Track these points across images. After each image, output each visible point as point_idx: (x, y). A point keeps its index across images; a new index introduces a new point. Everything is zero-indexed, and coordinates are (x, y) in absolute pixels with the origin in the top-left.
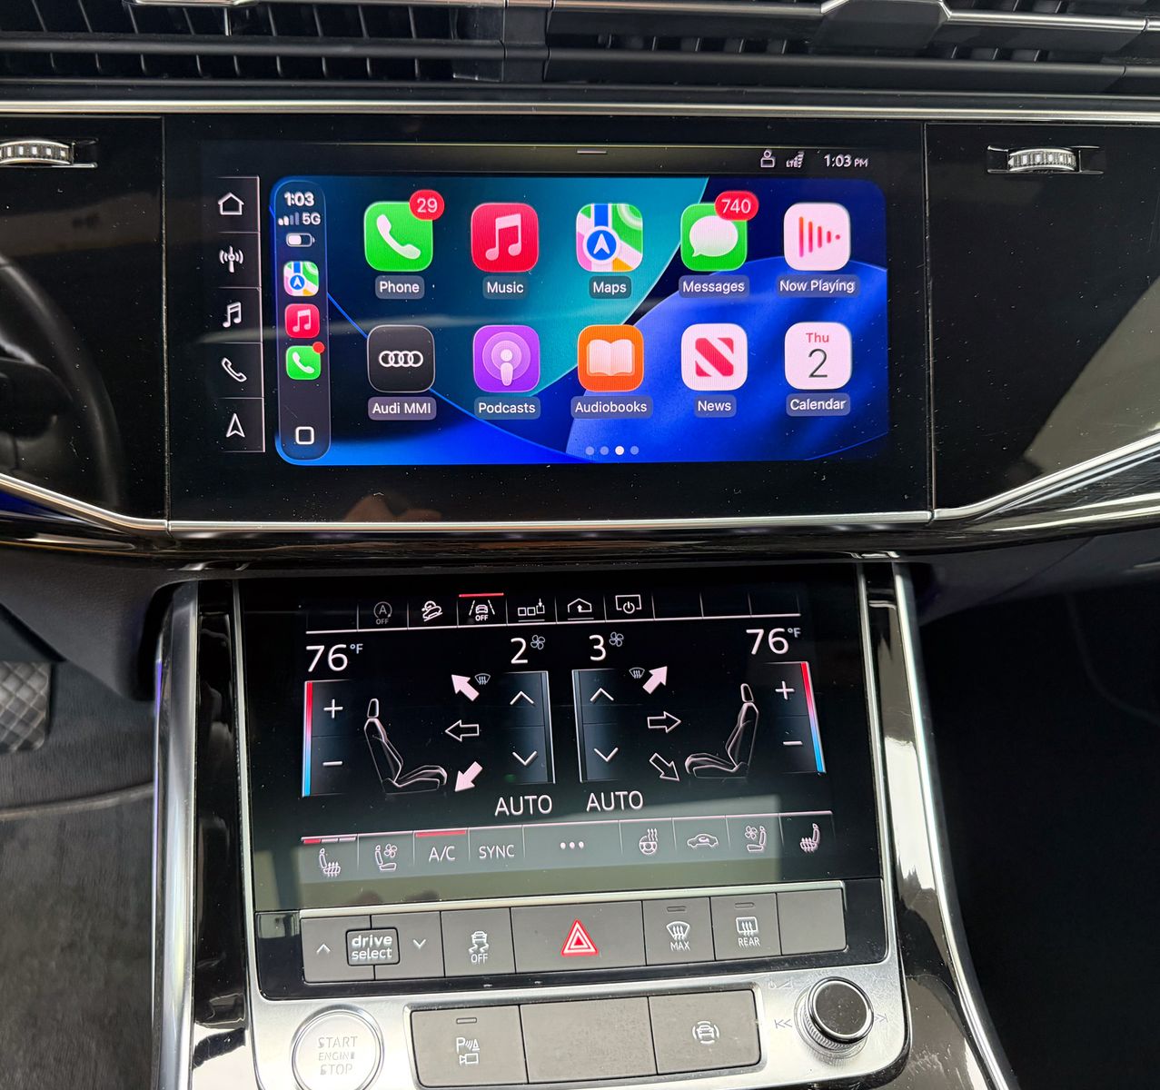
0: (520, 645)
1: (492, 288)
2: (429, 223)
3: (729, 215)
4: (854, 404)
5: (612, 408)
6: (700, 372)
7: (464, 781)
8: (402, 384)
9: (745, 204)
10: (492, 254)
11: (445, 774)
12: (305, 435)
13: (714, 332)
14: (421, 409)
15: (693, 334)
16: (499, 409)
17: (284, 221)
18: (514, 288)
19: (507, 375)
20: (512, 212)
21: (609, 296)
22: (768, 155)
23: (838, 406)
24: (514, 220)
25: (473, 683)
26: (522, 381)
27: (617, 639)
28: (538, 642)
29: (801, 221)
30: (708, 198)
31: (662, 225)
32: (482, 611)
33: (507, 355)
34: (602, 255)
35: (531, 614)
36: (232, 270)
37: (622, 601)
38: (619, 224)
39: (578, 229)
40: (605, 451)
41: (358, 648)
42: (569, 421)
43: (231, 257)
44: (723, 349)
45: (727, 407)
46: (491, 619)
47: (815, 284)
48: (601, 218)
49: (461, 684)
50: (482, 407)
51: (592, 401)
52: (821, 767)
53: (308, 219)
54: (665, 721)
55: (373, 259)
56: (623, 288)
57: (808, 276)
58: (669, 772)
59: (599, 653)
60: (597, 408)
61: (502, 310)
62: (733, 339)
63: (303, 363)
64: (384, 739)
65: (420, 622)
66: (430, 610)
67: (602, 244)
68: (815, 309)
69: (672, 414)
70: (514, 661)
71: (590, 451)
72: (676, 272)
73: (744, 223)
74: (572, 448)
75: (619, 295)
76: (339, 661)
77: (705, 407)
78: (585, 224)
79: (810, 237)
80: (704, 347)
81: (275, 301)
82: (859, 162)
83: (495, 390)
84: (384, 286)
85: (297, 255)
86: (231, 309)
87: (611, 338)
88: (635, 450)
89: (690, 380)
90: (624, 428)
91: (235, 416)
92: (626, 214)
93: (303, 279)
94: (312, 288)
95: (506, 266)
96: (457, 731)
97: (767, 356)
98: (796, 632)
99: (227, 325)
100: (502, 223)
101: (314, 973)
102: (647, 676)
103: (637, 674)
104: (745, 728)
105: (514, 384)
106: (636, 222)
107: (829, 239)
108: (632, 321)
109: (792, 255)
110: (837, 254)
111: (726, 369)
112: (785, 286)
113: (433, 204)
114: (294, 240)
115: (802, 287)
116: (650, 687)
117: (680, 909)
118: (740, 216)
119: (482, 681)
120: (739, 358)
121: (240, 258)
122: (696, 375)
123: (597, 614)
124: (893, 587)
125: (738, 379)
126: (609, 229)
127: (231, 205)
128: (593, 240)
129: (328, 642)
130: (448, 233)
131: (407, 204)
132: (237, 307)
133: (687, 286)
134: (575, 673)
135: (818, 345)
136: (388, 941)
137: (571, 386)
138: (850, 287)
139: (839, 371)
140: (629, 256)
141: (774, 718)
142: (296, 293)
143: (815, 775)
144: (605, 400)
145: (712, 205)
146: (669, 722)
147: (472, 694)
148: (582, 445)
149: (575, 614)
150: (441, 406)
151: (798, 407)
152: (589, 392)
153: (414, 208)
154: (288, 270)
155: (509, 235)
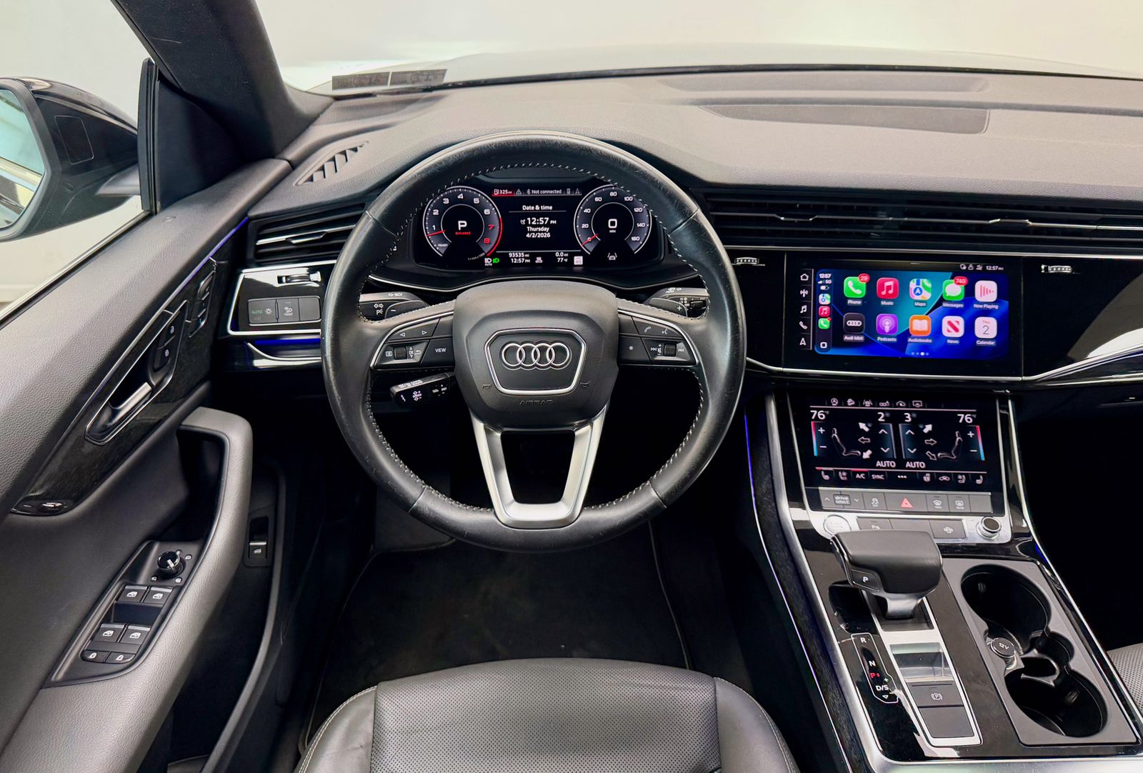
0: (881, 415)
1: (883, 303)
2: (865, 283)
3: (959, 284)
4: (997, 343)
5: (920, 341)
6: (948, 331)
7: (867, 455)
8: (854, 331)
9: (964, 281)
10: (884, 293)
11: (859, 453)
12: (824, 345)
13: (953, 319)
14: (860, 338)
15: (946, 319)
16: (885, 339)
17: (820, 282)
18: (891, 303)
19: (887, 329)
20: (891, 280)
21: (919, 306)
22: (971, 266)
23: (992, 343)
24: (890, 283)
25: (867, 426)
26: (893, 330)
27: (914, 415)
28: (888, 415)
29: (981, 286)
30: (952, 278)
31: (937, 287)
32: (868, 403)
33: (887, 323)
34: (918, 294)
35: (884, 405)
36: (804, 296)
37: (915, 403)
38: (924, 286)
39: (910, 286)
40: (918, 354)
41: (827, 412)
42: (906, 343)
43: (804, 293)
44: (956, 324)
45: (957, 342)
46: (871, 406)
47: (985, 306)
48: (918, 283)
49: (862, 426)
50: (879, 339)
51: (914, 338)
52: (983, 458)
53: (827, 282)
54: (931, 442)
55: (846, 294)
56: (924, 304)
57: (983, 303)
58: (933, 457)
59: (908, 419)
60: (916, 340)
61: (886, 310)
62: (959, 321)
63: (824, 324)
64: (839, 441)
65: (846, 405)
66: (850, 402)
67: (918, 291)
68: (986, 313)
69: (939, 344)
70: (880, 420)
71: (913, 354)
72: (942, 300)
73: (963, 286)
74: (907, 352)
75: (923, 307)
76: (821, 415)
77: (949, 341)
78: (913, 284)
79: (985, 291)
80: (950, 323)
81: (817, 305)
82: (1000, 269)
83: (883, 334)
84: (850, 302)
85: (824, 292)
86: (803, 308)
87: (921, 319)
88: (927, 354)
89: (945, 333)
90: (924, 347)
91: (803, 339)
92: (926, 282)
93: (825, 299)
94: (828, 302)
95: (887, 298)
96: (863, 440)
97: (970, 327)
98: (975, 416)
99: (802, 312)
100: (887, 284)
101: (824, 505)
102: (925, 427)
103: (921, 427)
104: (958, 446)
105: (890, 332)
106: (929, 285)
107: (990, 292)
108: (927, 314)
109: (978, 296)
110: (993, 296)
111: (956, 330)
112: (976, 306)
113: (866, 278)
114: (823, 288)
115: (981, 306)
116: (926, 431)
118: (962, 284)
119: (870, 425)
120: (961, 327)
121: (807, 292)
122: (946, 331)
123: (907, 407)
124: (1008, 404)
125: (961, 333)
126: (921, 286)
127: (804, 277)
128: (915, 290)
129: (818, 410)
130: (871, 286)
131: (858, 278)
132: (805, 307)
133: (945, 305)
134: (900, 425)
135: (987, 324)
136: (847, 498)
137: (907, 334)
138: (996, 307)
139: (993, 333)
140: (927, 295)
141: (968, 443)
142: (823, 303)
143: (982, 461)
144: (919, 338)
145: (953, 281)
146: (932, 442)
147: (867, 429)
148: (910, 352)
149: (899, 406)
150: (866, 338)
151: (978, 343)
152: (913, 335)
153: (860, 279)
154: (821, 296)
155: (889, 288)
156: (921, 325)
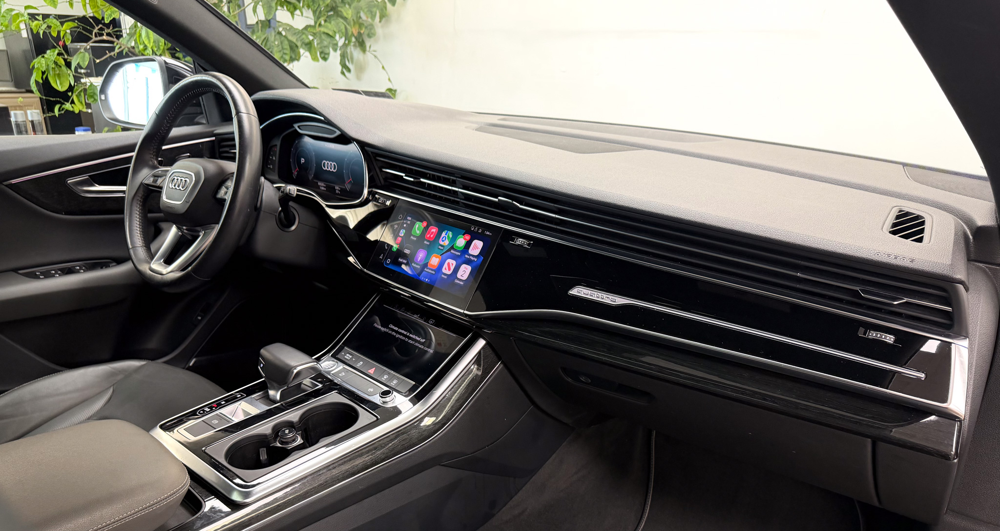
1: (425, 242)
2: (423, 228)
3: (465, 239)
6: (446, 269)
10: (428, 236)
12: (389, 261)
13: (451, 261)
15: (448, 261)
16: (415, 265)
18: (428, 243)
20: (434, 229)
21: (440, 249)
22: (477, 228)
30: (463, 235)
31: (454, 239)
32: (409, 313)
33: (421, 256)
34: (443, 241)
35: (416, 316)
38: (448, 236)
39: (442, 235)
40: (425, 279)
42: (423, 271)
43: (396, 226)
44: (451, 265)
45: (447, 277)
47: (471, 257)
48: (445, 234)
50: (413, 264)
56: (442, 248)
57: (470, 255)
60: (428, 270)
62: (453, 263)
63: (395, 248)
66: (403, 309)
67: (444, 239)
68: (468, 262)
69: (438, 276)
72: (452, 248)
73: (466, 241)
74: (420, 277)
75: (442, 250)
77: (443, 276)
80: (448, 264)
84: (412, 237)
85: (404, 228)
87: (436, 257)
88: (429, 280)
89: (444, 270)
90: (430, 276)
91: (382, 254)
92: (449, 234)
94: (402, 235)
101: (338, 356)
105: (420, 261)
106: (451, 236)
108: (441, 255)
109: (470, 250)
111: (450, 269)
112: (466, 256)
113: (425, 224)
117: (389, 374)
120: (452, 268)
125: (450, 272)
126: (446, 236)
127: (400, 217)
131: (422, 223)
133: (452, 251)
135: (466, 270)
136: (351, 356)
138: (476, 260)
140: (446, 243)
148: (422, 277)
151: (457, 281)
152: (429, 267)
154: (402, 231)
156: (435, 261)
